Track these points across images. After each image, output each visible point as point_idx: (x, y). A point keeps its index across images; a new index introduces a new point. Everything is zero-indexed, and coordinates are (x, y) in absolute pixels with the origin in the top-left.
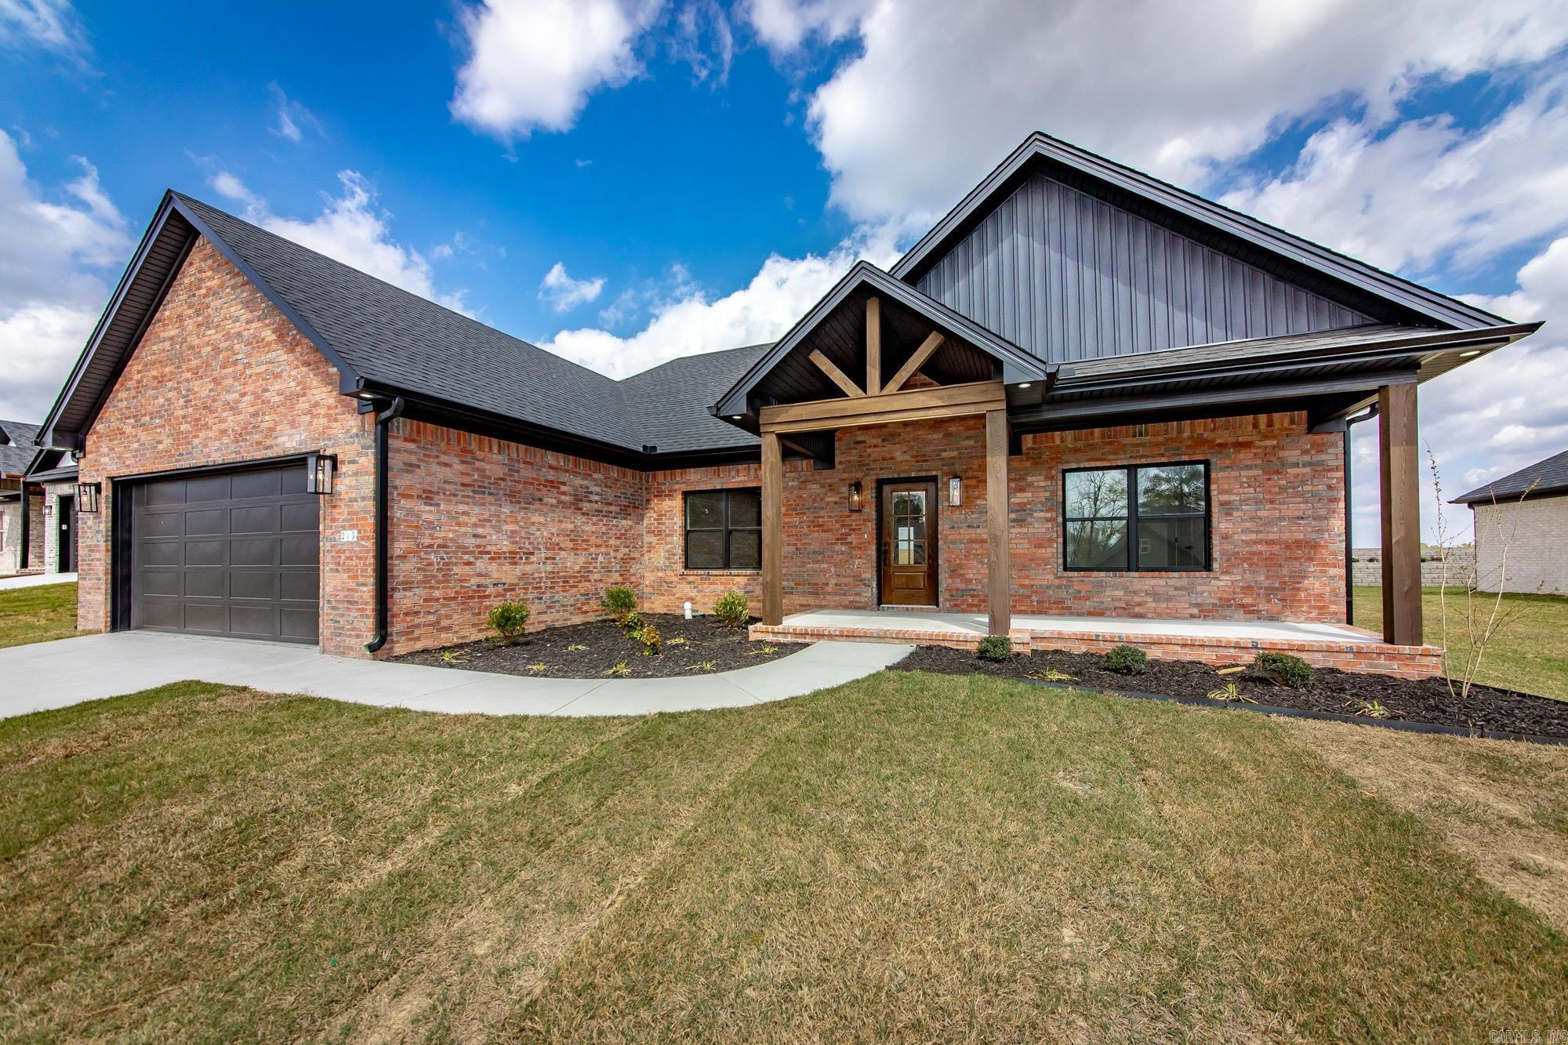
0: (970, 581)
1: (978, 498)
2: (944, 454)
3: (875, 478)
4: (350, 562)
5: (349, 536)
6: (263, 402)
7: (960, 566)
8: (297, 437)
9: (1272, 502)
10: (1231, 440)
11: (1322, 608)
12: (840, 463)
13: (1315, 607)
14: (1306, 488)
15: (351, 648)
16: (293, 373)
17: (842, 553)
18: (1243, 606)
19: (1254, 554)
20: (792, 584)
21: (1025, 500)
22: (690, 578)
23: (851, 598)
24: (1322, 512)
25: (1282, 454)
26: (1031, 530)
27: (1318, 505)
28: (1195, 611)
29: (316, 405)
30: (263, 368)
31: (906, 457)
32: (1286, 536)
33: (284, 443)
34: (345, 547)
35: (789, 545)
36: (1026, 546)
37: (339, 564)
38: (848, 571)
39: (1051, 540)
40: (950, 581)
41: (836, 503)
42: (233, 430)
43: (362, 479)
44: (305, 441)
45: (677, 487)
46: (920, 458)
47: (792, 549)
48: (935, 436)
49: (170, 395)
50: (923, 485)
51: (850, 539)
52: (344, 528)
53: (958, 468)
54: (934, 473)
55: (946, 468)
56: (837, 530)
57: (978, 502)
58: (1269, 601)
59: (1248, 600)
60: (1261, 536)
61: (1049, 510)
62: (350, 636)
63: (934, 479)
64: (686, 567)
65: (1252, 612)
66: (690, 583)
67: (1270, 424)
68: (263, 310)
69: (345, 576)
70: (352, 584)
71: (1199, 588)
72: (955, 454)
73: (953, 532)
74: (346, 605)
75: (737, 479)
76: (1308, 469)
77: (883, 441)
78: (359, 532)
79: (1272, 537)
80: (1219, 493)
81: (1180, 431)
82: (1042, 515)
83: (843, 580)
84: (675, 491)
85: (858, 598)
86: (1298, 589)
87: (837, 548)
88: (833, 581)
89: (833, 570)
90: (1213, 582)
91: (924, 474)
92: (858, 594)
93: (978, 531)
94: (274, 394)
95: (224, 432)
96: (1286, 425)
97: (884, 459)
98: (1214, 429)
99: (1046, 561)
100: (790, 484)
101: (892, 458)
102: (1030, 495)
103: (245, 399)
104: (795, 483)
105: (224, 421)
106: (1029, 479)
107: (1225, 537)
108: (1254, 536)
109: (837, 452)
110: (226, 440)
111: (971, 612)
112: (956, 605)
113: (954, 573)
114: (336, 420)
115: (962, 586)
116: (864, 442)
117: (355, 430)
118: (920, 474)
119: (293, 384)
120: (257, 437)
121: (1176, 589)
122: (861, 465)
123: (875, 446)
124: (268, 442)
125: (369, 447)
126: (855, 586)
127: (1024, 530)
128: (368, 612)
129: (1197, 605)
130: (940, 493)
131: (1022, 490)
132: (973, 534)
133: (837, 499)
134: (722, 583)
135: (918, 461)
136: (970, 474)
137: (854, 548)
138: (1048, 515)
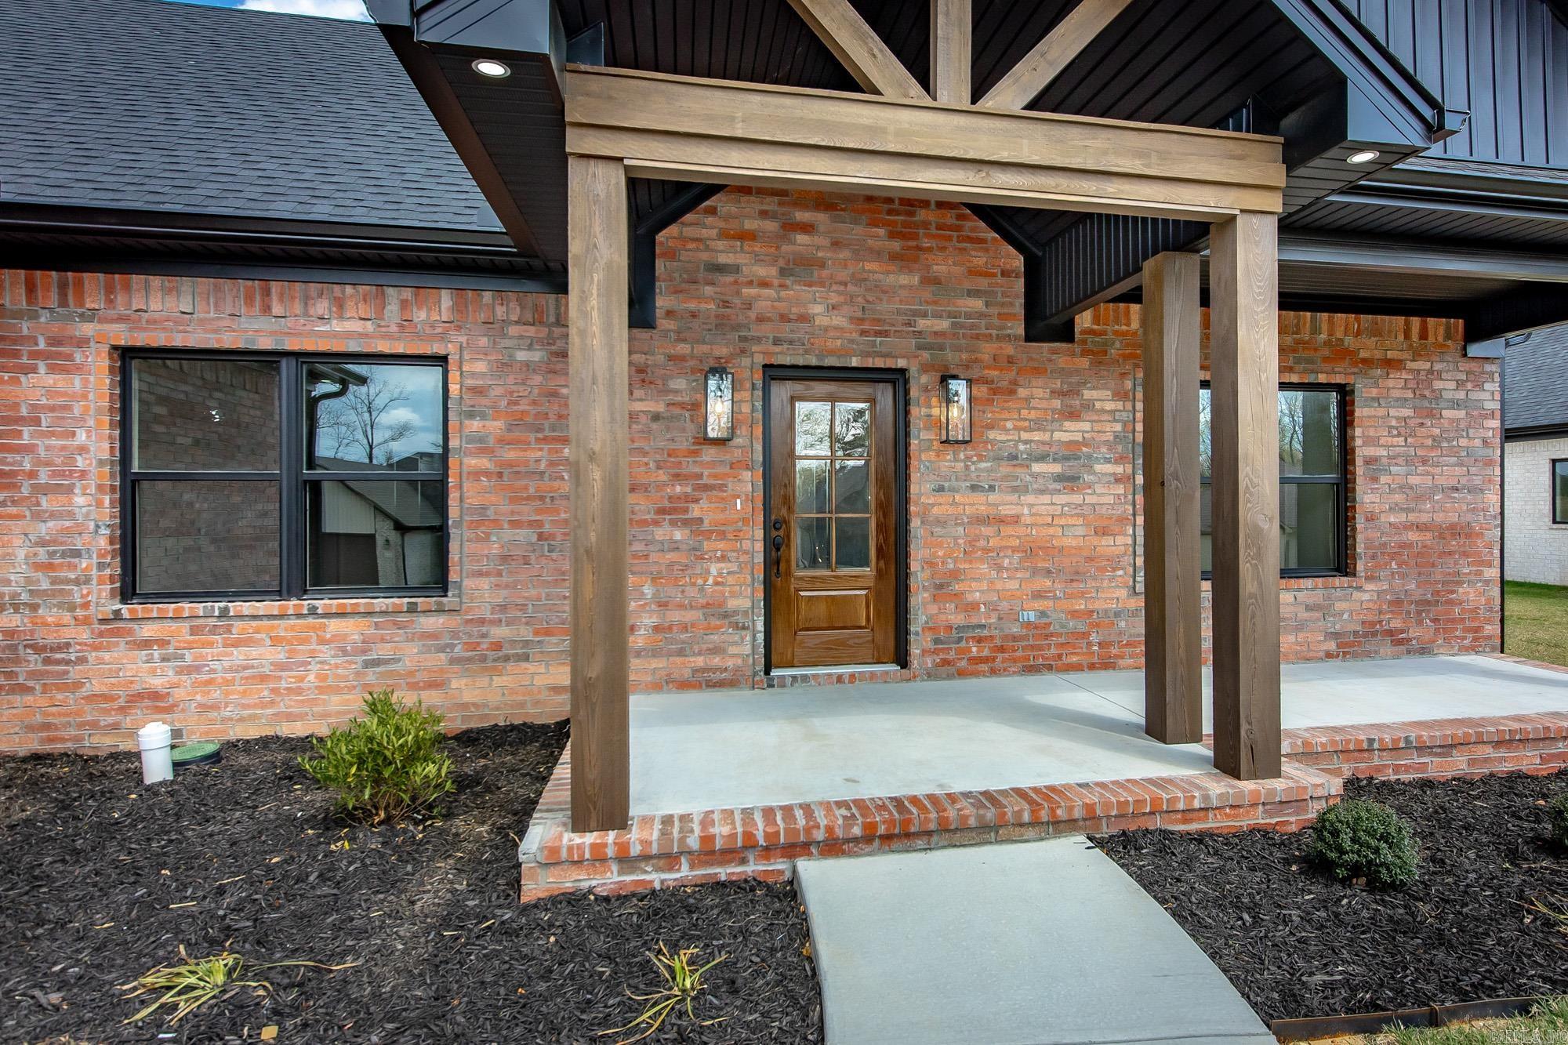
0: (974, 607)
1: (991, 427)
2: (922, 324)
3: (760, 360)
7: (955, 575)
9: (1424, 462)
10: (1378, 354)
11: (1477, 630)
12: (669, 314)
13: (1467, 630)
14: (1463, 442)
17: (675, 547)
18: (1390, 633)
19: (1403, 545)
20: (526, 633)
21: (1078, 437)
22: (147, 631)
23: (700, 661)
24: (1477, 481)
25: (1438, 385)
26: (1090, 499)
27: (1473, 470)
28: (1332, 646)
31: (838, 320)
32: (1439, 518)
35: (515, 524)
36: (1081, 531)
38: (691, 592)
39: (1121, 520)
40: (933, 609)
41: (656, 417)
45: (88, 329)
46: (871, 326)
47: (525, 535)
48: (904, 279)
50: (866, 389)
51: (695, 511)
53: (951, 357)
54: (901, 363)
55: (926, 355)
56: (661, 486)
57: (992, 435)
58: (1420, 623)
59: (1396, 624)
60: (1412, 517)
61: (1119, 460)
63: (897, 378)
64: (128, 590)
65: (1400, 642)
66: (146, 644)
67: (1423, 335)
71: (1339, 606)
72: (944, 324)
73: (941, 498)
75: (336, 326)
76: (1462, 414)
77: (783, 272)
79: (1424, 518)
80: (1365, 444)
81: (1315, 330)
82: (1109, 468)
83: (675, 616)
84: (82, 342)
85: (716, 661)
86: (1450, 602)
87: (659, 533)
88: (648, 620)
89: (648, 590)
90: (1356, 595)
91: (880, 363)
92: (717, 650)
93: (993, 498)
96: (1440, 339)
97: (784, 318)
98: (1358, 334)
99: (1114, 563)
100: (521, 355)
101: (804, 318)
102: (1087, 426)
104: (537, 356)
106: (1087, 394)
107: (1371, 518)
108: (1402, 518)
109: (660, 285)
111: (976, 674)
112: (946, 662)
113: (941, 590)
115: (958, 619)
116: (736, 269)
118: (870, 363)
121: (1308, 608)
122: (722, 325)
123: (764, 284)
126: (710, 630)
127: (1077, 499)
129: (1336, 635)
130: (914, 411)
131: (1073, 415)
132: (979, 504)
133: (660, 408)
134: (276, 641)
135: (863, 333)
136: (975, 373)
137: (707, 534)
138: (1120, 469)
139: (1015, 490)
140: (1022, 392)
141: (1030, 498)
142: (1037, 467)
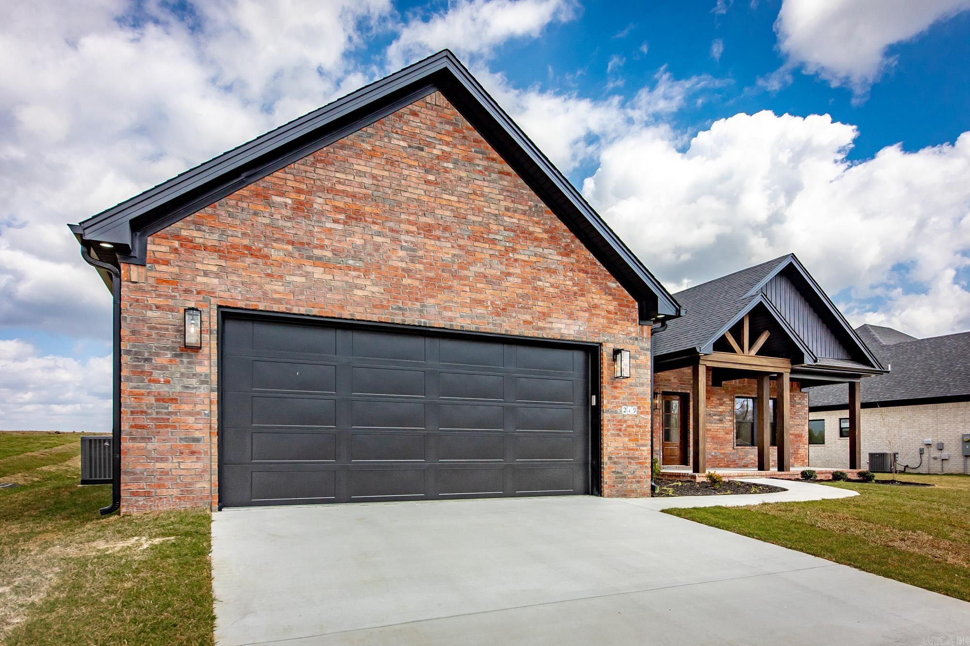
3: (661, 390)
4: (632, 430)
5: (631, 410)
6: (535, 288)
8: (577, 328)
11: (803, 461)
14: (800, 413)
15: (632, 491)
16: (570, 274)
21: (722, 410)
24: (803, 423)
25: (795, 399)
26: (725, 425)
28: (773, 464)
29: (596, 306)
30: (534, 259)
31: (676, 380)
32: (795, 432)
33: (560, 329)
34: (626, 418)
36: (723, 433)
37: (620, 430)
39: (731, 430)
42: (492, 303)
43: (641, 371)
44: (585, 333)
46: (682, 382)
49: (378, 239)
52: (625, 404)
54: (688, 391)
58: (792, 459)
61: (731, 416)
62: (631, 482)
63: (688, 395)
67: (792, 386)
68: (530, 208)
69: (626, 439)
70: (632, 445)
71: (775, 454)
74: (627, 460)
76: (800, 406)
78: (639, 408)
79: (792, 432)
82: (728, 418)
86: (797, 454)
91: (684, 391)
94: (548, 285)
95: (480, 302)
96: (795, 387)
97: (666, 379)
99: (729, 441)
101: (670, 380)
102: (724, 407)
103: (510, 279)
105: (480, 291)
106: (724, 399)
110: (480, 310)
114: (617, 324)
117: (634, 335)
118: (682, 391)
119: (570, 283)
120: (528, 317)
124: (541, 324)
125: (647, 350)
127: (722, 425)
128: (647, 465)
129: (774, 461)
131: (721, 405)
135: (681, 384)
138: (730, 418)
139: (710, 423)
140: (711, 399)
141: (713, 425)
142: (714, 417)
